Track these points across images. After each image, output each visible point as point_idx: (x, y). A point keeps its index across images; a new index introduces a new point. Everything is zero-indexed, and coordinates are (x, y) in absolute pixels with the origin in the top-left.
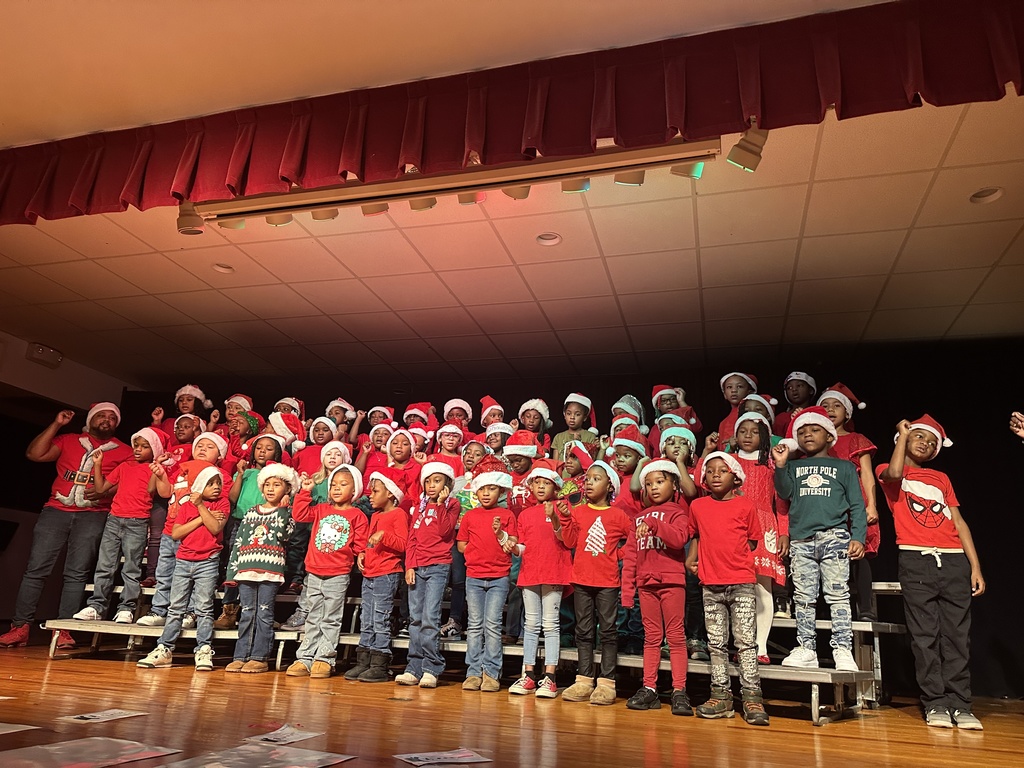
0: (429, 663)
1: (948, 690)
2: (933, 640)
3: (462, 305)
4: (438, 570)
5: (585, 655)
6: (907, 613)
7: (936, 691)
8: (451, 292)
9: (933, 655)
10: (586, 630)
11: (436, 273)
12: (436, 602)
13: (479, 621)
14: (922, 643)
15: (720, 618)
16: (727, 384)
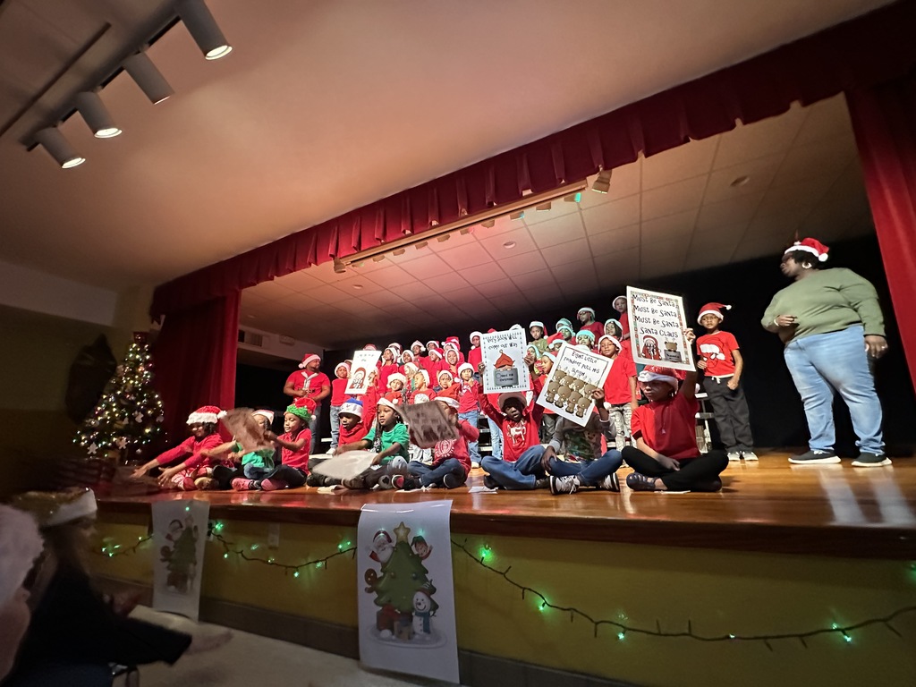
1: (738, 442)
3: (472, 286)
7: (731, 443)
11: (456, 272)
14: (719, 420)
15: (618, 418)
16: (616, 303)
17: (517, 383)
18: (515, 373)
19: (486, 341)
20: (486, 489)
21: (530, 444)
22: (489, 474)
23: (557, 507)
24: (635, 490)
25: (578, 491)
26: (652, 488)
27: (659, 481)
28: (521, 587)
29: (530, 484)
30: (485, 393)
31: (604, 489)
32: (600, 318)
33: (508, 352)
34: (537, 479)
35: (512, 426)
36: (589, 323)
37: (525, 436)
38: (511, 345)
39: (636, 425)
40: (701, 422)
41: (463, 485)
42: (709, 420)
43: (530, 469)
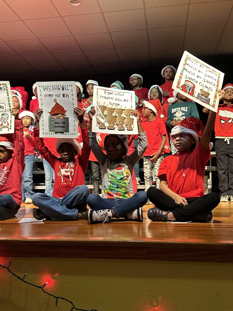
0: (29, 194)
1: (230, 189)
2: (225, 171)
3: (37, 38)
4: (29, 157)
5: (96, 186)
6: (217, 163)
7: (225, 189)
8: (31, 31)
9: (224, 176)
10: (96, 176)
11: (22, 21)
12: (30, 171)
13: (50, 177)
14: (221, 172)
15: (149, 167)
16: (165, 71)
17: (67, 131)
18: (66, 122)
19: (42, 89)
20: (35, 220)
21: (76, 185)
22: (37, 207)
23: (92, 233)
24: (153, 220)
25: (110, 221)
26: (165, 219)
27: (170, 214)
28: (55, 297)
29: (73, 216)
30: (41, 136)
31: (131, 220)
32: (146, 85)
33: (61, 101)
34: (79, 212)
35: (63, 167)
36: (137, 88)
37: (72, 177)
38: (64, 96)
39: (163, 169)
40: (207, 173)
41: (14, 217)
42: (212, 172)
43: (74, 204)
